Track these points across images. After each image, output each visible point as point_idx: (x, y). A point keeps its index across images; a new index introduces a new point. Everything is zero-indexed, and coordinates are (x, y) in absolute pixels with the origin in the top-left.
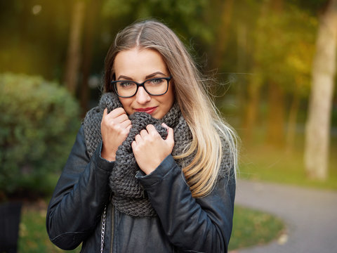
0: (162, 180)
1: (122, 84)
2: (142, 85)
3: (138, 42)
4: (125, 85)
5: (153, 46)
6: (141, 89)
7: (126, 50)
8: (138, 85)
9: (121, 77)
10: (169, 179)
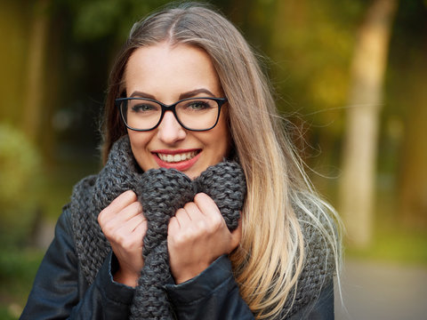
0: (211, 296)
1: (137, 109)
2: (172, 108)
3: (171, 32)
4: (141, 110)
5: (196, 39)
6: (169, 115)
7: (149, 44)
8: (165, 109)
9: (136, 94)
10: (222, 295)
